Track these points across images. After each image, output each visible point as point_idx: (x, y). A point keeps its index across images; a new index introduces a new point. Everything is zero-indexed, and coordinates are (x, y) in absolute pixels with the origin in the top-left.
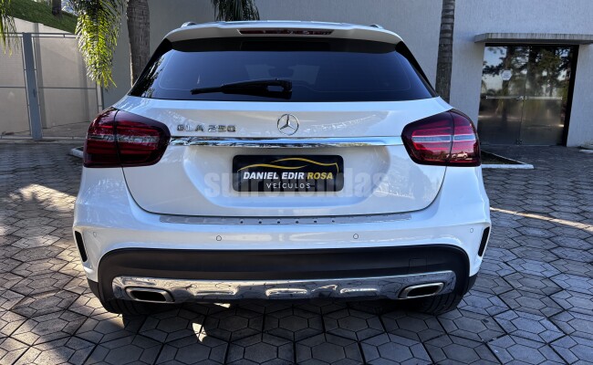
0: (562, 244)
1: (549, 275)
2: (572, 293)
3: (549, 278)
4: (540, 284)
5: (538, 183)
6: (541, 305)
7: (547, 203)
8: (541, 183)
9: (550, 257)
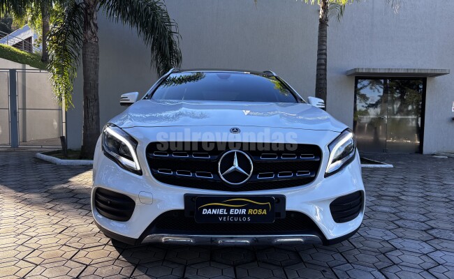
0: (404, 218)
1: (387, 238)
2: (404, 252)
3: (387, 241)
4: (378, 245)
5: (395, 177)
6: (375, 260)
7: (399, 190)
8: (398, 177)
9: (392, 226)
